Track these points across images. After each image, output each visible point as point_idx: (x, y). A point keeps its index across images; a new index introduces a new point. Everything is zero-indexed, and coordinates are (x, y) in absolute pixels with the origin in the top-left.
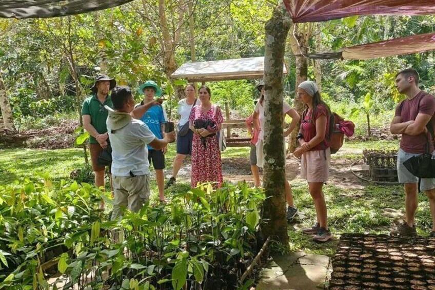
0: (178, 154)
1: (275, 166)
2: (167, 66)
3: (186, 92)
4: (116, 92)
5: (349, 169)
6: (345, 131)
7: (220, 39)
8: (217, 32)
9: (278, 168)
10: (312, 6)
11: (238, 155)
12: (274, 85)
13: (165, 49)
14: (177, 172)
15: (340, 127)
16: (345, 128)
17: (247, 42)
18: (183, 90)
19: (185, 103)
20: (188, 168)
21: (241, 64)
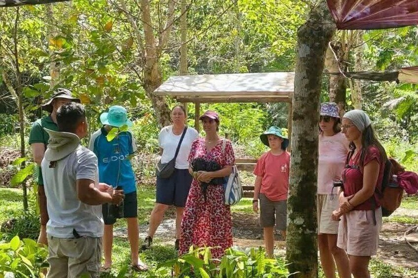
0: (159, 204)
1: (304, 229)
2: (149, 78)
3: (172, 116)
4: (68, 110)
5: (403, 239)
6: (406, 186)
7: (218, 43)
8: (216, 33)
9: (308, 231)
10: (366, 9)
11: (242, 210)
12: (307, 113)
13: (146, 54)
14: (155, 229)
15: (399, 179)
16: (405, 182)
17: (256, 49)
18: (169, 113)
19: (171, 131)
20: (170, 225)
21: (250, 81)
